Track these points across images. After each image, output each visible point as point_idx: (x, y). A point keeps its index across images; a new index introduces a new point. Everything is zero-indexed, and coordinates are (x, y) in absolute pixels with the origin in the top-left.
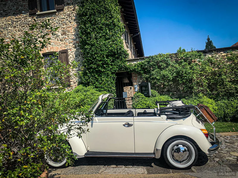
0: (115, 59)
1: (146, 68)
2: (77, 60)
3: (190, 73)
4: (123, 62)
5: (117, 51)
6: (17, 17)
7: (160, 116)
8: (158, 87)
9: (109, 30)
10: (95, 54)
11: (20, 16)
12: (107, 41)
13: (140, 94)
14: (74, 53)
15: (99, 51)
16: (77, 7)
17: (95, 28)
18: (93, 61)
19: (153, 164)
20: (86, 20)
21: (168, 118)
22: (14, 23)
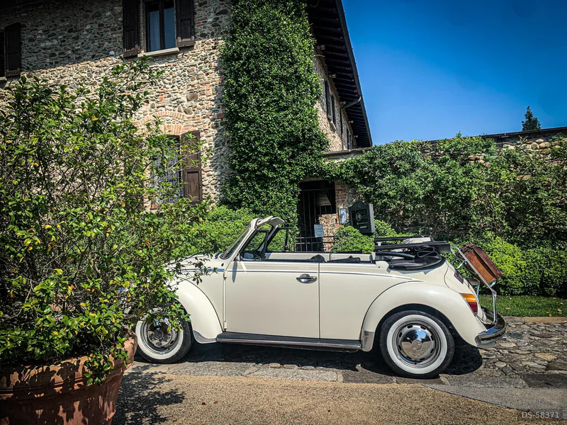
0: (298, 151)
1: (367, 173)
2: (219, 153)
3: (463, 184)
4: (315, 158)
5: (303, 135)
6: (98, 63)
7: (375, 263)
8: (392, 214)
9: (287, 90)
10: (256, 139)
11: (105, 62)
12: (282, 113)
13: (350, 228)
14: (212, 138)
15: (264, 135)
16: (221, 42)
17: (256, 86)
18: (251, 156)
19: (359, 367)
20: (238, 69)
21: (390, 268)
22: (94, 75)
